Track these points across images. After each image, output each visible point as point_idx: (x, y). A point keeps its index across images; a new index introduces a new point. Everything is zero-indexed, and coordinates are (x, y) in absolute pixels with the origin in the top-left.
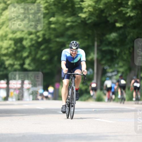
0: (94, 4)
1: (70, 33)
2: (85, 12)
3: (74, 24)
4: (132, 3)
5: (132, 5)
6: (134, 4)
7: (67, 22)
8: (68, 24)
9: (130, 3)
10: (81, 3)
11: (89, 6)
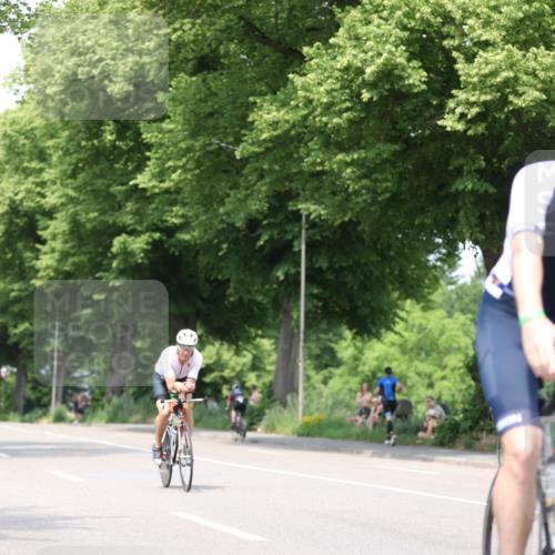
0: (55, 264)
1: (16, 308)
2: (42, 278)
3: (23, 294)
4: (119, 264)
5: (118, 268)
6: (122, 266)
7: (13, 290)
8: (14, 294)
9: (114, 265)
10: (34, 262)
11: (48, 267)
